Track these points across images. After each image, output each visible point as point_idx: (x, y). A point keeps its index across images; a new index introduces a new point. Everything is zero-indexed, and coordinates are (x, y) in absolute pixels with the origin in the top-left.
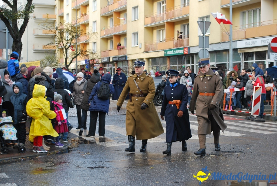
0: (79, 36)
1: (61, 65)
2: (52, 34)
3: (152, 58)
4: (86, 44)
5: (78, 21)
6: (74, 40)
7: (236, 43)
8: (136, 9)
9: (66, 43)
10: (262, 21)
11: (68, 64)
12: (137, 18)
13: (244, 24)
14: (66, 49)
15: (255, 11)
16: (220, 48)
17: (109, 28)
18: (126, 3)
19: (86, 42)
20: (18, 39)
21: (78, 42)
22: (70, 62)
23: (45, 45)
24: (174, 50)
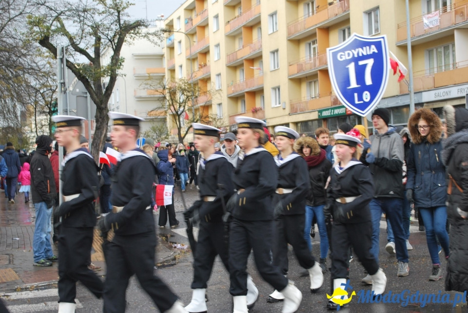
0: (196, 97)
1: (174, 138)
2: (158, 95)
3: (302, 122)
4: (207, 107)
5: (193, 76)
6: (189, 102)
7: (422, 95)
8: (276, 53)
9: (178, 106)
10: (457, 61)
11: (182, 135)
12: (278, 67)
13: (431, 67)
14: (179, 116)
15: (446, 48)
16: (397, 103)
17: (238, 82)
18: (261, 46)
19: (206, 105)
20: (103, 106)
21: (195, 105)
22: (185, 133)
23: (150, 111)
24: (331, 109)
